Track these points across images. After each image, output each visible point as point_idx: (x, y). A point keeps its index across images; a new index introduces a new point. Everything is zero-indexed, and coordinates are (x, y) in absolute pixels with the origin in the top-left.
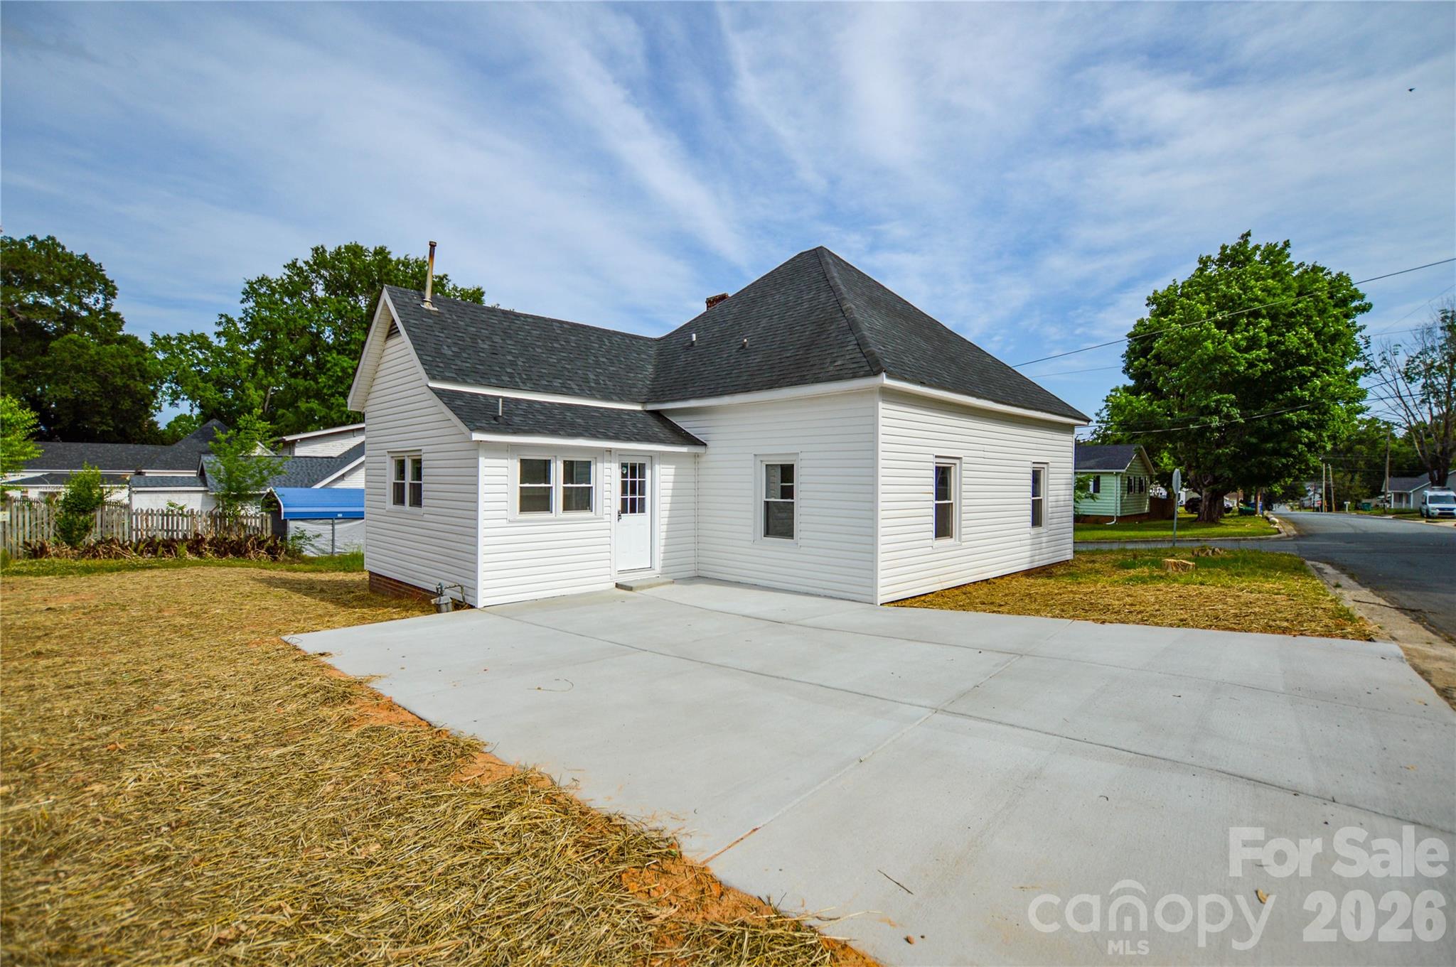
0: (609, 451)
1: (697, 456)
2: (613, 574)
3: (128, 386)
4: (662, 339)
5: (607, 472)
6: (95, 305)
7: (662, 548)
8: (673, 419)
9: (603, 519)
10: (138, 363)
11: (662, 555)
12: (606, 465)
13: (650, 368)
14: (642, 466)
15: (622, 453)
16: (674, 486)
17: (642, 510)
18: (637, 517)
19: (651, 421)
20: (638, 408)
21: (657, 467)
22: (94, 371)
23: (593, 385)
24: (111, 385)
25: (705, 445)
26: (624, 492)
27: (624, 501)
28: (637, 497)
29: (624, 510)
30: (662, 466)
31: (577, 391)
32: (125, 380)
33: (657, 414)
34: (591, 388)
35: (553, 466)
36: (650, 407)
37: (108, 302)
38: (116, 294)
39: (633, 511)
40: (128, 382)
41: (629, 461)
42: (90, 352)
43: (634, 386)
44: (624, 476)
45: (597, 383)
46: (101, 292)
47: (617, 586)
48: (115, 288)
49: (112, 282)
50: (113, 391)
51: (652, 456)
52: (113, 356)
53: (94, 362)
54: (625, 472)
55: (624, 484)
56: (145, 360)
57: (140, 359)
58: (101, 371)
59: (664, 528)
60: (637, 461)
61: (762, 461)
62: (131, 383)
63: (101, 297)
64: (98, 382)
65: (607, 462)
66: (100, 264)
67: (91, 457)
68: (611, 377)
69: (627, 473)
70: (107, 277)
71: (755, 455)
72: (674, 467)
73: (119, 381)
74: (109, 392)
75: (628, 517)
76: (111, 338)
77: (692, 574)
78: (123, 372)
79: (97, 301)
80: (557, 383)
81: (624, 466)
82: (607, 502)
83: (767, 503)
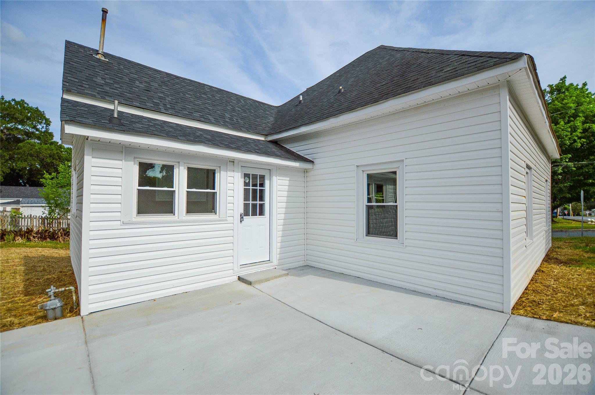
0: (232, 161)
1: (306, 171)
2: (236, 269)
3: (53, 163)
4: (280, 106)
5: (230, 179)
6: (42, 129)
7: (279, 244)
8: (288, 146)
9: (226, 220)
10: (57, 153)
11: (278, 250)
12: (230, 173)
13: (272, 119)
14: (262, 177)
15: (243, 164)
16: (288, 194)
17: (262, 213)
18: (258, 218)
19: (271, 146)
20: (262, 138)
21: (274, 178)
22: (38, 156)
23: (227, 120)
24: (45, 162)
25: (313, 162)
26: (246, 198)
27: (246, 206)
28: (258, 202)
29: (246, 213)
30: (278, 178)
31: (213, 121)
32: (51, 160)
33: (275, 142)
34: (225, 122)
35: (176, 171)
36: (271, 138)
37: (47, 128)
38: (50, 124)
39: (254, 214)
40: (53, 161)
41: (251, 172)
42: (36, 148)
43: (259, 125)
44: (246, 184)
45: (231, 119)
46: (45, 124)
47: (240, 279)
48: (50, 122)
49: (49, 119)
50: (46, 165)
51: (271, 169)
52: (46, 150)
53: (37, 152)
54: (247, 181)
55: (246, 191)
56: (62, 152)
57: (59, 151)
58: (41, 156)
59: (281, 228)
60: (259, 173)
61: (363, 171)
62: (54, 161)
63: (45, 126)
64: (40, 161)
65: (230, 170)
66: (44, 111)
67: (36, 193)
68: (242, 119)
69: (249, 182)
70: (46, 117)
71: (357, 166)
72: (288, 179)
73: (48, 160)
74: (45, 165)
75: (249, 220)
76: (47, 143)
77: (302, 263)
78: (50, 156)
79: (43, 127)
80: (197, 114)
81: (246, 175)
82: (230, 206)
83: (369, 208)
